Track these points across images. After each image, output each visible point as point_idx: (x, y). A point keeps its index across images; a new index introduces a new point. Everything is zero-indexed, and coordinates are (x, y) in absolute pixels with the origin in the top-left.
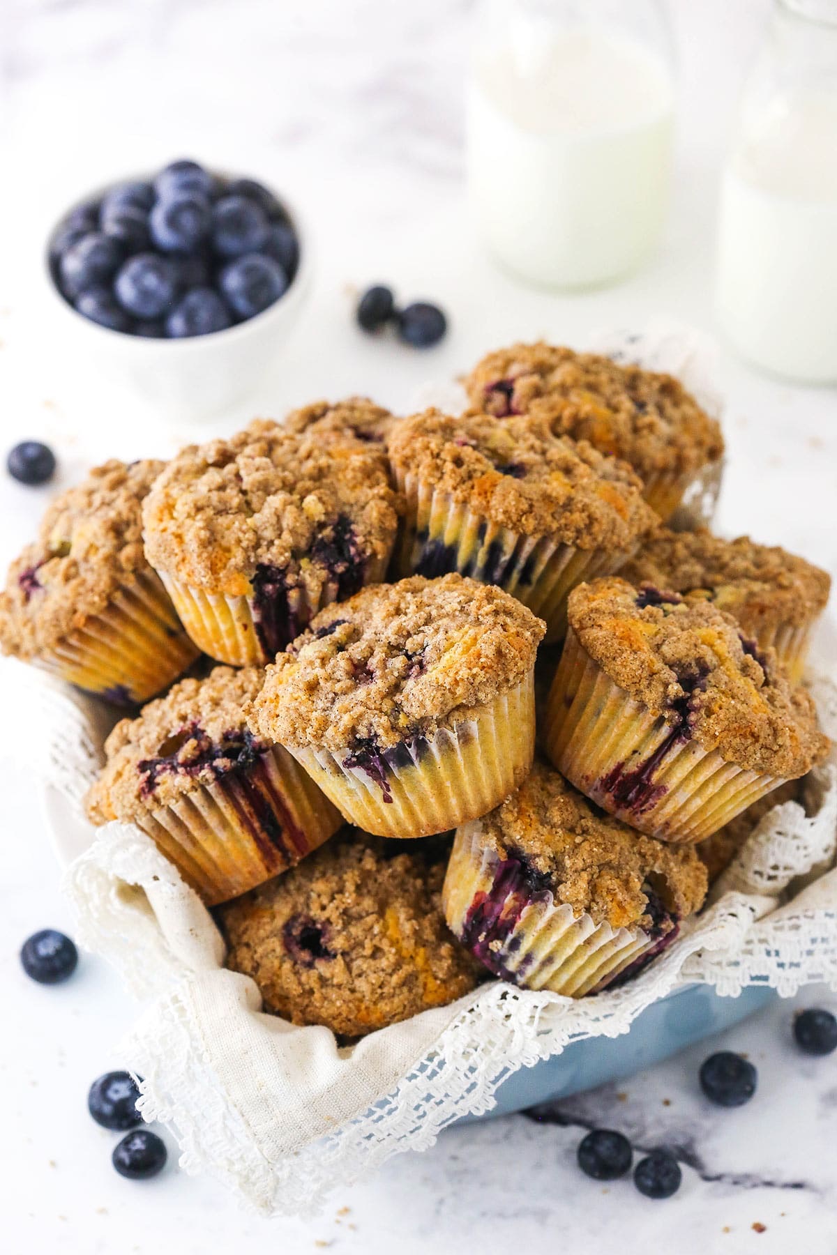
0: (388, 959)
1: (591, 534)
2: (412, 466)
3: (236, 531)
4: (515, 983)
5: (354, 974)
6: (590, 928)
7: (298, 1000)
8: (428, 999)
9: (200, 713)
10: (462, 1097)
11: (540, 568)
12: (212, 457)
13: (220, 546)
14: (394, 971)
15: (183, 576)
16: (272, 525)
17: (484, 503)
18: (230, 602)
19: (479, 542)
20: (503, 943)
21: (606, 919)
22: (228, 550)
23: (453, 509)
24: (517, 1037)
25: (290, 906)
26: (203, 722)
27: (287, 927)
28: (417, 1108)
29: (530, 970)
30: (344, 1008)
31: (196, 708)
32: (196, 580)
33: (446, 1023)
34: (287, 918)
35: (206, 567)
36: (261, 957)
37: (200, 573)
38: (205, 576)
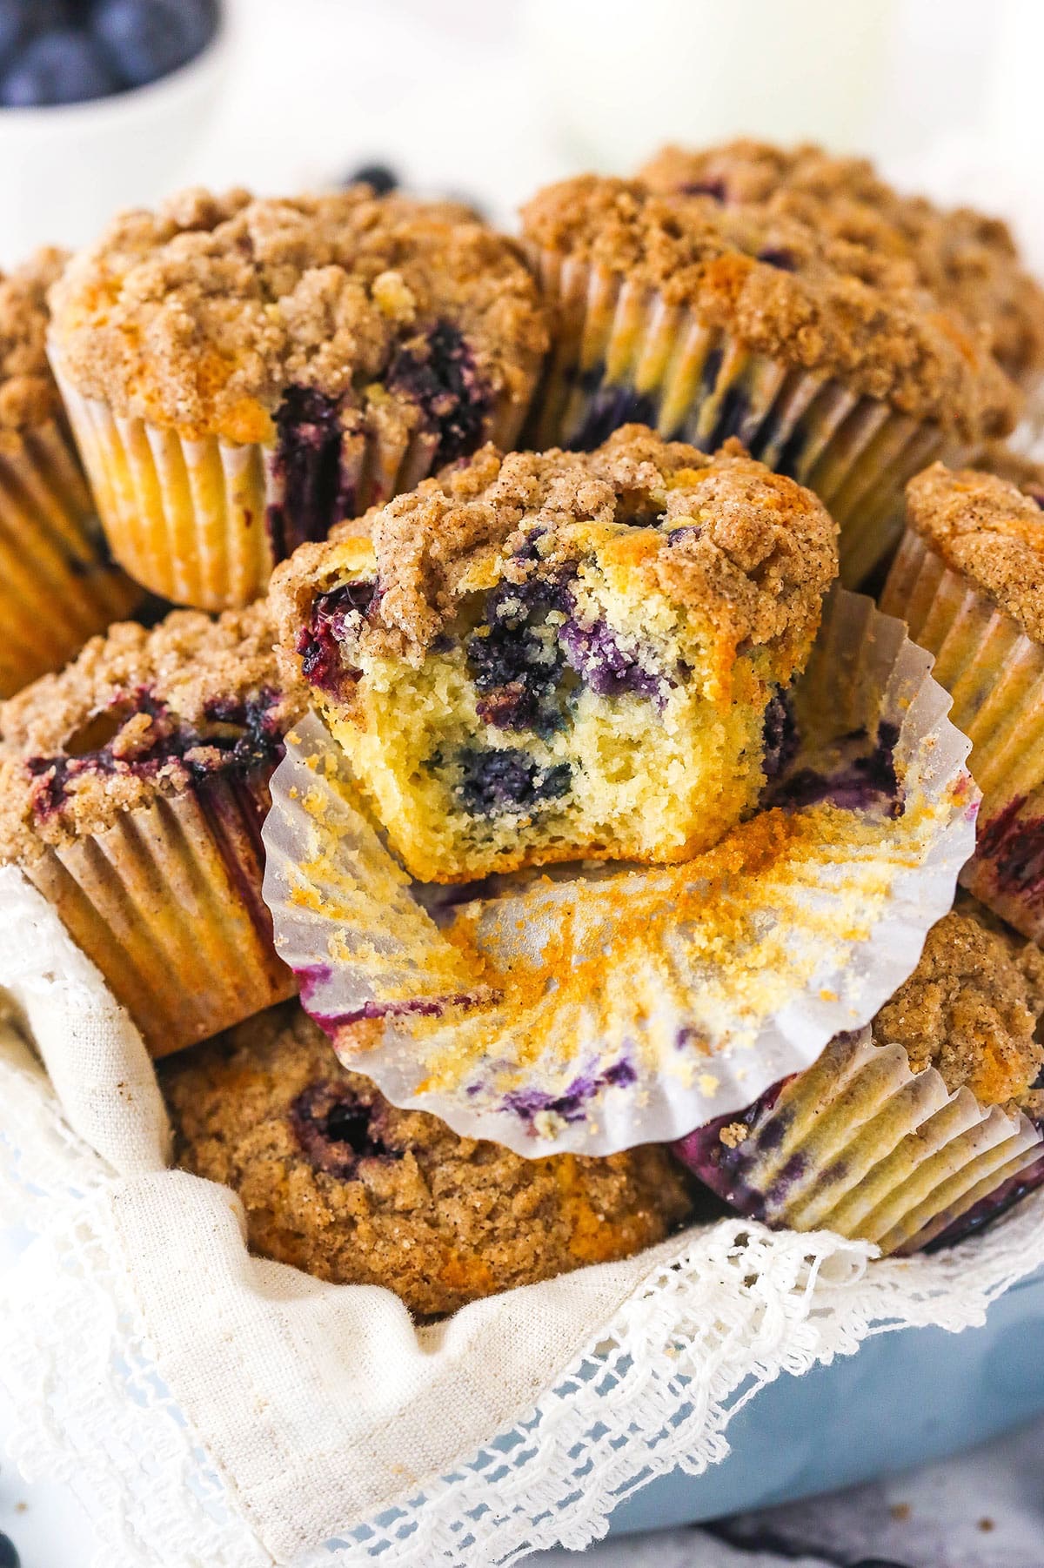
0: (505, 1163)
1: (919, 382)
2: (579, 243)
3: (245, 322)
4: (761, 1218)
5: (436, 1192)
6: (938, 1098)
7: (323, 1236)
8: (579, 1249)
9: (153, 672)
10: (664, 1434)
11: (818, 445)
12: (187, 216)
13: (214, 347)
14: (516, 1188)
15: (138, 403)
16: (315, 318)
17: (726, 301)
18: (226, 452)
19: (704, 388)
20: (750, 1130)
21: (967, 1083)
22: (229, 357)
23: (660, 312)
24: (772, 1319)
25: (305, 1065)
26: (162, 685)
27: (300, 1104)
28: (575, 1452)
29: (795, 1190)
30: (418, 1253)
31: (146, 664)
32: (166, 406)
33: (628, 1286)
34: (301, 1087)
35: (188, 381)
36: (247, 1160)
37: (175, 392)
38: (185, 400)
